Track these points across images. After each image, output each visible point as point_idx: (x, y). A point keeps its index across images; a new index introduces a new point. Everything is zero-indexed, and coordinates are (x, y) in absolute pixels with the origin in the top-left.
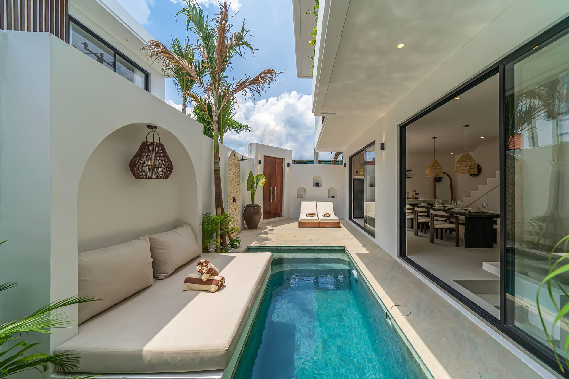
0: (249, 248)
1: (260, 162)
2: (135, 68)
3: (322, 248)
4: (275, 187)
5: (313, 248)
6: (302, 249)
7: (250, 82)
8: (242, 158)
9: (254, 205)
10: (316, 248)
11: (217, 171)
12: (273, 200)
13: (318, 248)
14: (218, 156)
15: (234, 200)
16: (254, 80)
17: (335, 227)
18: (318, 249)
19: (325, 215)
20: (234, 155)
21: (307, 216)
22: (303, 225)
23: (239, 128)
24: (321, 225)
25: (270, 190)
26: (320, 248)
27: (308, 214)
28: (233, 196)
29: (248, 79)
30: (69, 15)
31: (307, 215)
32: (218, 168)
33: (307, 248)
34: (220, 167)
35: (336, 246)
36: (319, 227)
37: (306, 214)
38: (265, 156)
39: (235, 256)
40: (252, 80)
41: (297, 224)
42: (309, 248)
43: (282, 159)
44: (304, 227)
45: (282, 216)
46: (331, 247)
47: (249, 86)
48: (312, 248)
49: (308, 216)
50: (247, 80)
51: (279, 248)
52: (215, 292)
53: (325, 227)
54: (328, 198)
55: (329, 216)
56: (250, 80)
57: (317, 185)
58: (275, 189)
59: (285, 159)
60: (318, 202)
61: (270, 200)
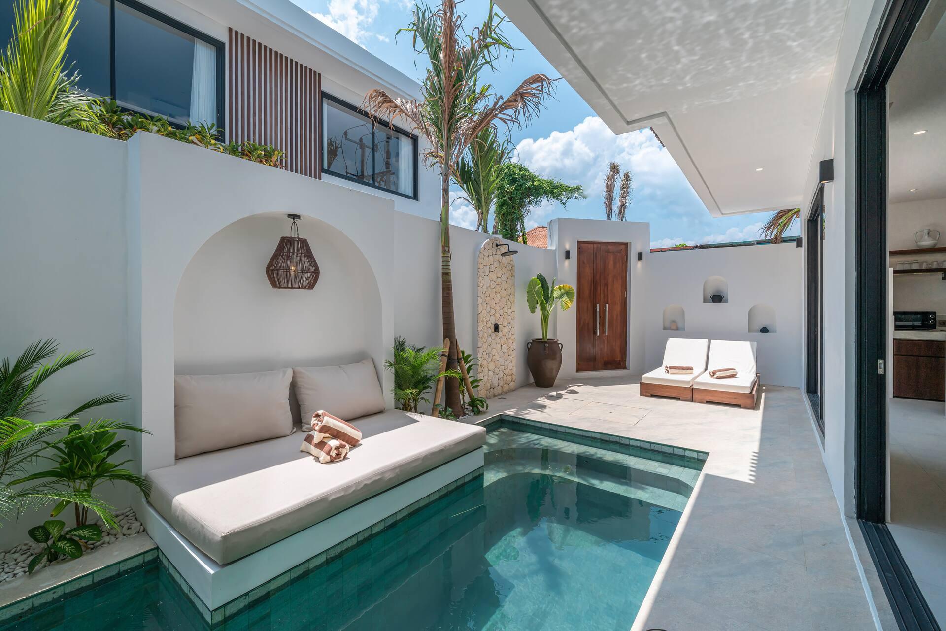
0: (503, 418)
1: (567, 255)
2: (400, 135)
3: (648, 446)
4: (607, 305)
5: (627, 442)
6: (601, 440)
7: (500, 107)
8: (509, 250)
9: (548, 340)
10: (632, 443)
11: (446, 275)
12: (603, 332)
13: (638, 444)
14: (447, 250)
15: (496, 328)
16: (509, 101)
17: (738, 406)
18: (637, 447)
19: (714, 374)
20: (495, 246)
21: (668, 372)
22: (651, 391)
23: (564, 193)
24: (696, 396)
25: (595, 311)
26: (642, 445)
27: (671, 368)
28: (493, 320)
29: (498, 101)
30: (322, 91)
31: (668, 369)
32: (447, 271)
33: (612, 440)
34: (451, 268)
35: (685, 449)
36: (692, 400)
37: (667, 367)
38: (579, 243)
39: (418, 421)
40: (505, 103)
41: (636, 387)
42: (617, 440)
43: (626, 244)
44: (652, 396)
45: (624, 367)
46: (671, 449)
47: (500, 115)
48: (624, 442)
49: (671, 371)
50: (496, 104)
51: (554, 428)
52: (325, 463)
53: (707, 402)
54: (749, 332)
55: (733, 376)
56: (501, 102)
57: (718, 298)
58: (607, 310)
59: (631, 243)
60: (713, 342)
61: (595, 333)
